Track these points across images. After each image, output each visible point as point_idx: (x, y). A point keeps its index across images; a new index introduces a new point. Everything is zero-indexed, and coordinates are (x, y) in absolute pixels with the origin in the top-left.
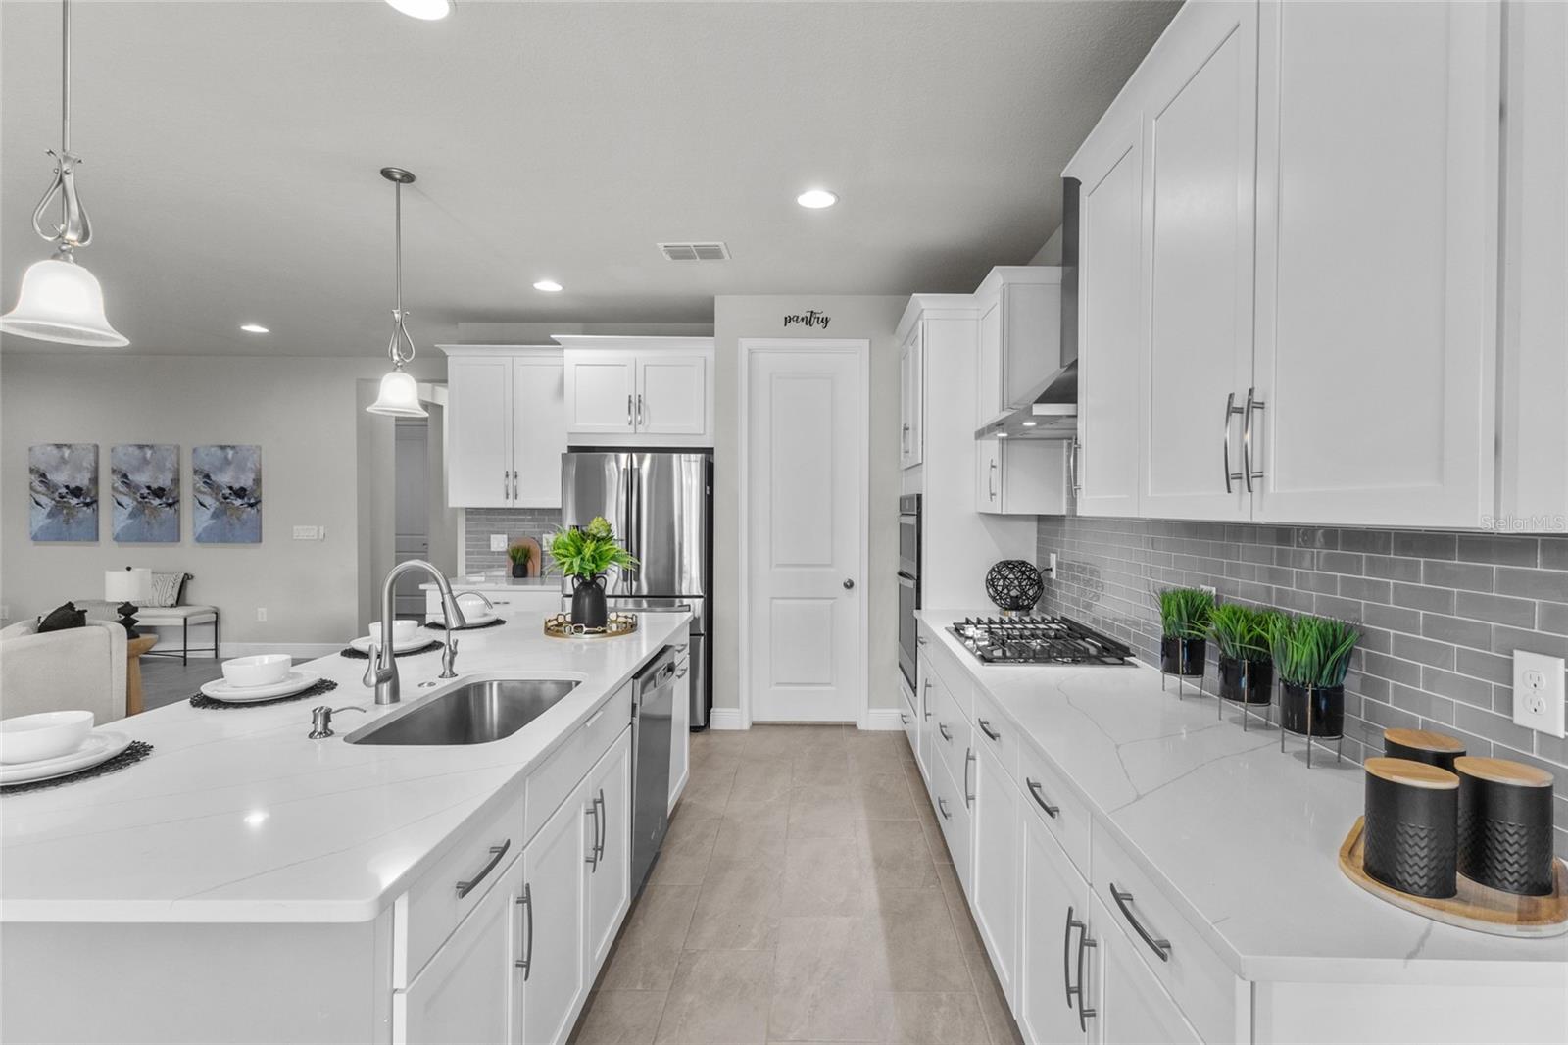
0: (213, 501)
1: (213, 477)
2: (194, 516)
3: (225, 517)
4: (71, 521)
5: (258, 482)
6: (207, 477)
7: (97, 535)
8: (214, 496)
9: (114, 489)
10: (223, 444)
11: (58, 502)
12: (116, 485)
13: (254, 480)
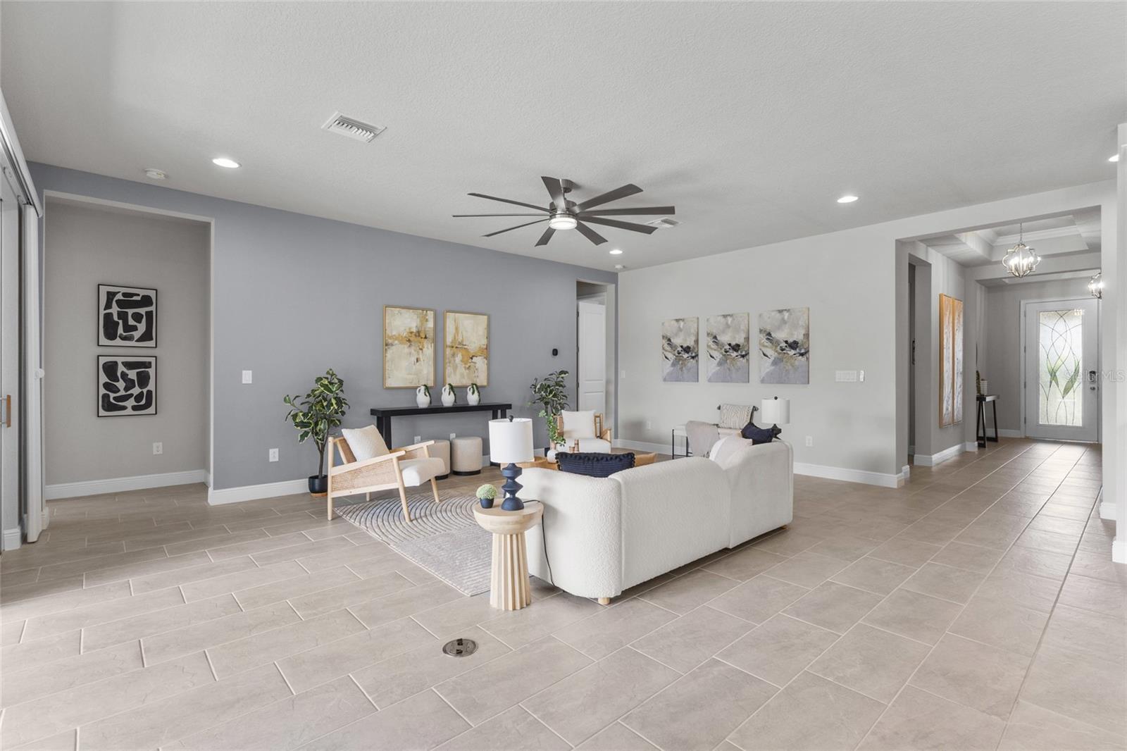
0: (773, 352)
1: (773, 335)
2: (760, 364)
3: (782, 364)
4: (684, 369)
5: (807, 336)
6: (769, 334)
7: (698, 379)
8: (774, 348)
9: (709, 346)
10: (780, 309)
11: (677, 356)
12: (710, 344)
13: (804, 335)
